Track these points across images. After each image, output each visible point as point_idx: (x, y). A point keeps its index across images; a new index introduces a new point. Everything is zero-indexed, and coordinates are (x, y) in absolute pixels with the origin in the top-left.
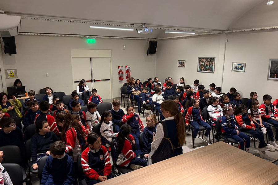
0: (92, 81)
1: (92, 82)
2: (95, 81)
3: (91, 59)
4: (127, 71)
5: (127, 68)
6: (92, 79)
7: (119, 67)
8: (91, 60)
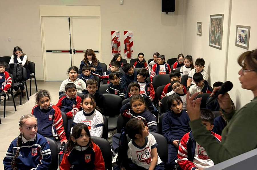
0: (70, 51)
1: (71, 53)
2: (75, 52)
3: (69, 19)
4: (127, 41)
5: (127, 35)
6: (71, 49)
7: (113, 32)
8: (69, 21)
